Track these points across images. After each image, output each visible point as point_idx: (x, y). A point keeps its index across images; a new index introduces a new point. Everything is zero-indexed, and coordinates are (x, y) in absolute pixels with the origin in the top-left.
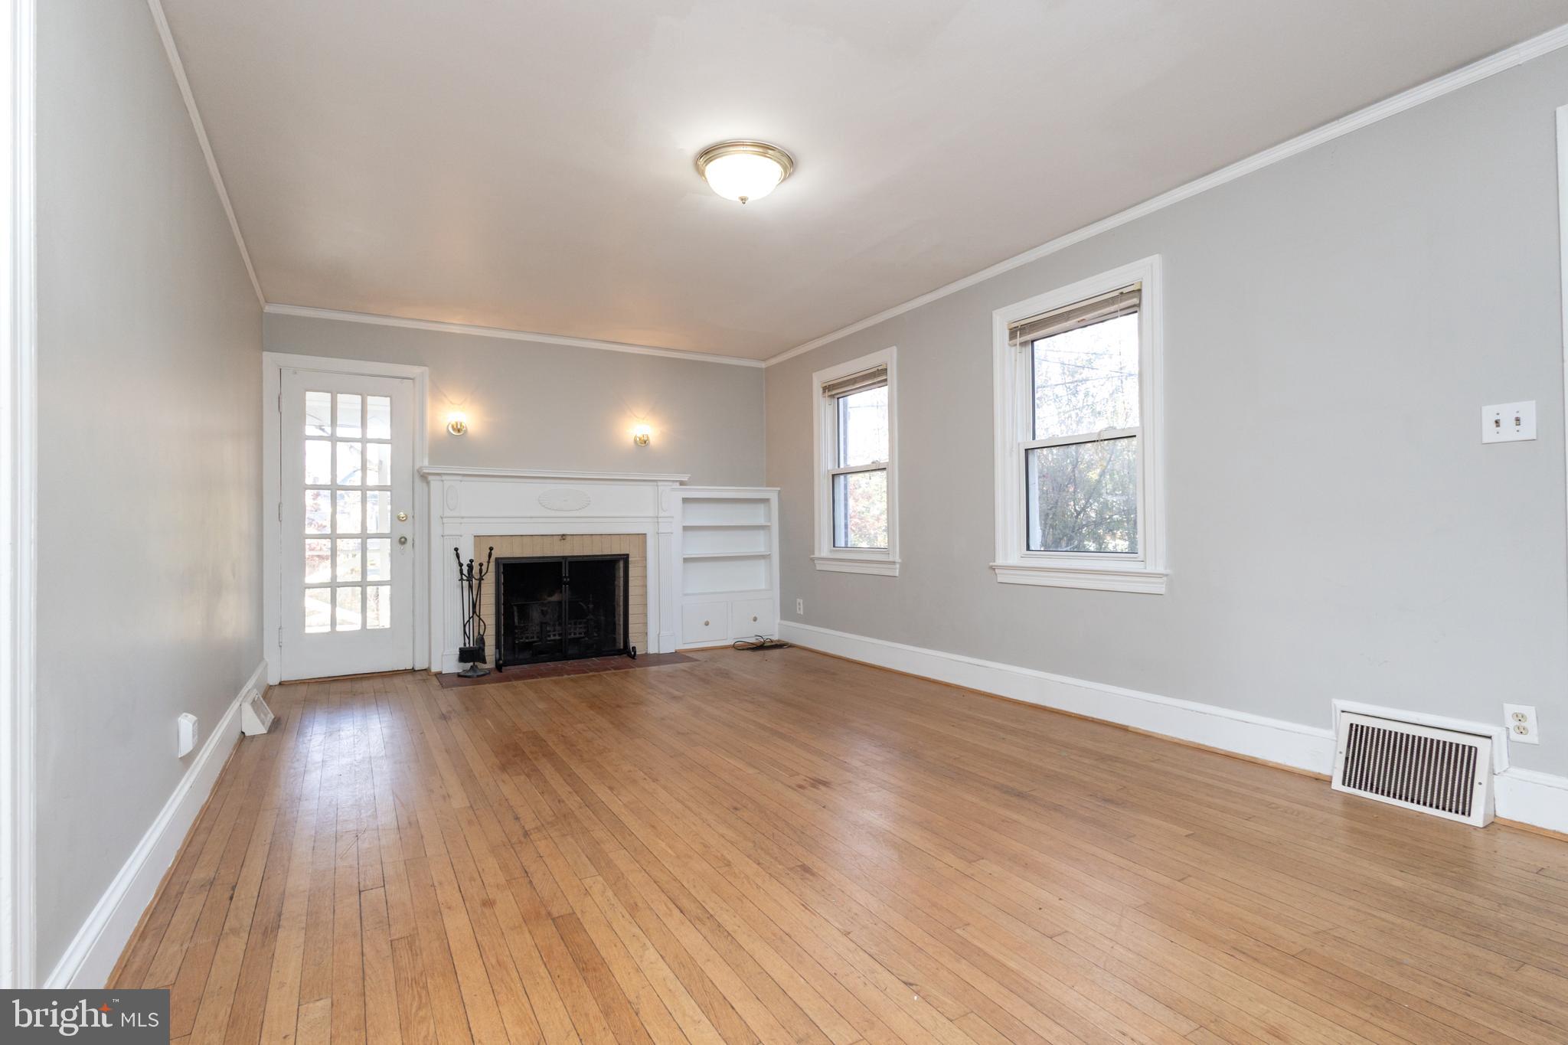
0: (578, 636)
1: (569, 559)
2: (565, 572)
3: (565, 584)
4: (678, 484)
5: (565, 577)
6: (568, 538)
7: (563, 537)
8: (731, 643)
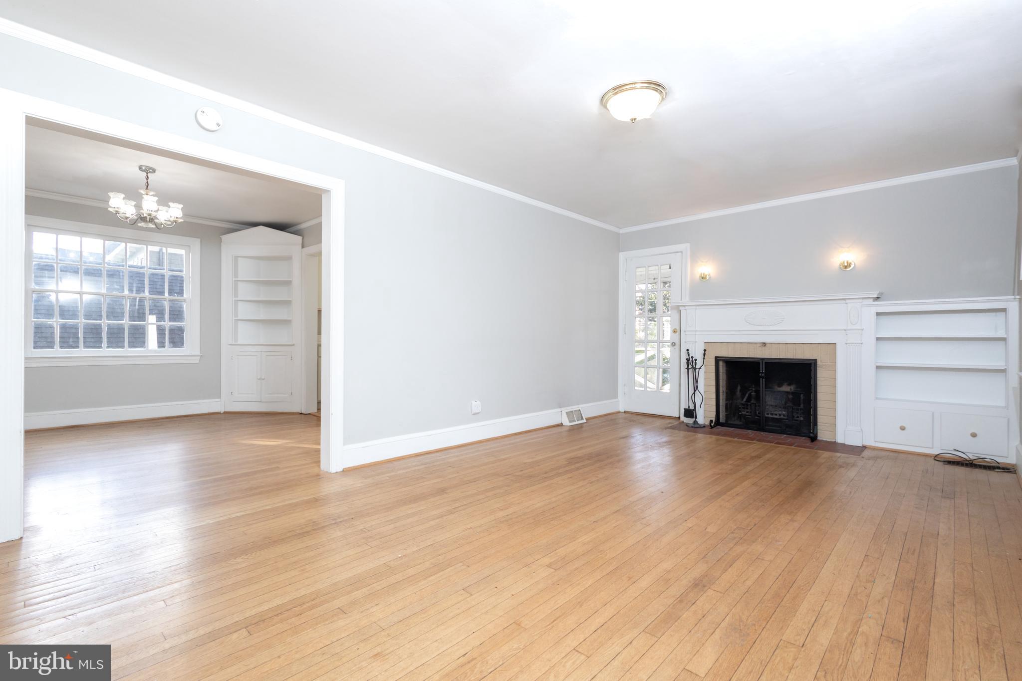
0: (782, 417)
1: (766, 361)
2: (762, 369)
3: (763, 378)
4: (872, 300)
5: (762, 373)
6: (767, 345)
7: (764, 344)
8: (935, 451)
